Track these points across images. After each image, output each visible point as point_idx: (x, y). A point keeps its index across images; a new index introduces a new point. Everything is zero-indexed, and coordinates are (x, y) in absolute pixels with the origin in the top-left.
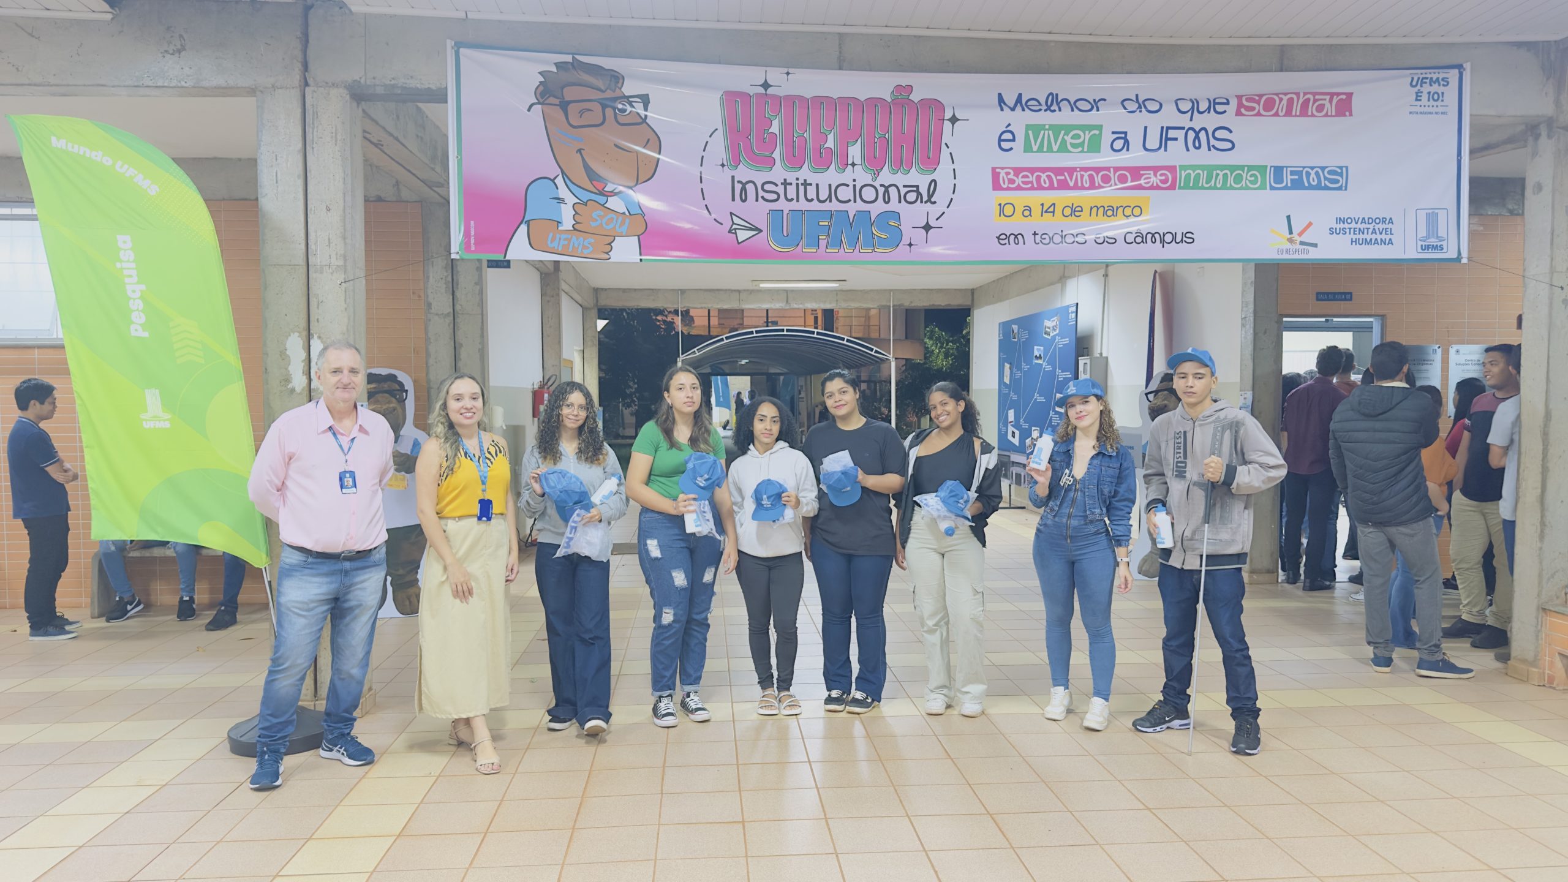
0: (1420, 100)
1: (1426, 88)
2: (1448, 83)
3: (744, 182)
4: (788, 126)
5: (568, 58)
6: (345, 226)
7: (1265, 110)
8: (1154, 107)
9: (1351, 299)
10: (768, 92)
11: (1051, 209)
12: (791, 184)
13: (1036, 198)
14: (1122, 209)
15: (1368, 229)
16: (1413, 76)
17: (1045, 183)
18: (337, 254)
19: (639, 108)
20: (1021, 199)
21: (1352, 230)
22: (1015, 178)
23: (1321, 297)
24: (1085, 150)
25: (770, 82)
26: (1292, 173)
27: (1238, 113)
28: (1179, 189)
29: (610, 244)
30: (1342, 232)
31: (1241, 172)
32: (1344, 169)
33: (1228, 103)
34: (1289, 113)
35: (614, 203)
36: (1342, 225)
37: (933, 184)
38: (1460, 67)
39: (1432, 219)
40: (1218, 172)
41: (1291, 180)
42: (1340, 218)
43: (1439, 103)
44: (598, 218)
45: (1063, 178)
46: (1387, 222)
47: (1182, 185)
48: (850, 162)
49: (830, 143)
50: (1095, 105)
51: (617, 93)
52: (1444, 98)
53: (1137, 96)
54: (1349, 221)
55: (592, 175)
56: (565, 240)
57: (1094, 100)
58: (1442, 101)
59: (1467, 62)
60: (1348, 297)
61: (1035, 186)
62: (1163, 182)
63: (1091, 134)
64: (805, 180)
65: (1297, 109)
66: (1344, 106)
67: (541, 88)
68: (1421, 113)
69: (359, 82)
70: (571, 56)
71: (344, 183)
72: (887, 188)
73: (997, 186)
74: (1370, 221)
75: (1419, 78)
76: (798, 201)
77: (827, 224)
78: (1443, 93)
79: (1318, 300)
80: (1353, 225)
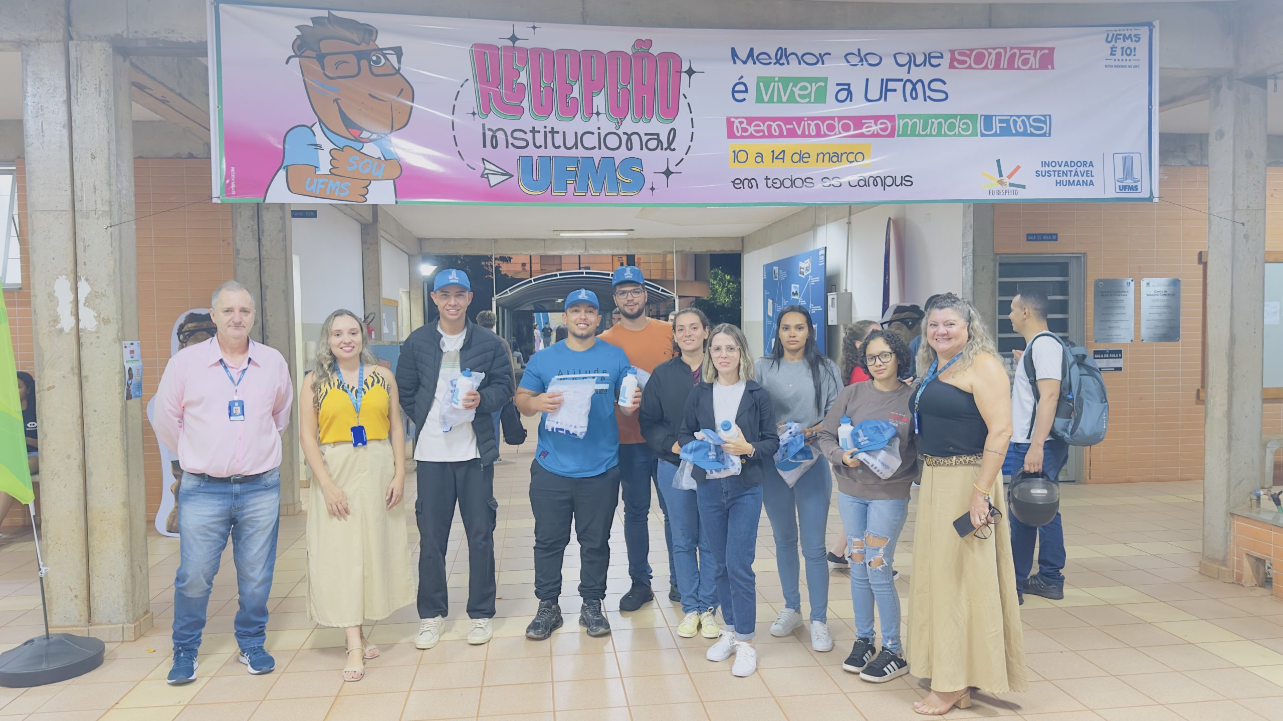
0: (1115, 55)
1: (1120, 44)
2: (1139, 38)
3: (494, 129)
4: (535, 77)
5: (325, 13)
6: (110, 173)
7: (976, 63)
8: (873, 60)
9: (1056, 240)
10: (516, 45)
11: (781, 156)
12: (539, 132)
13: (766, 146)
14: (846, 155)
15: (1071, 171)
16: (1108, 32)
17: (775, 131)
18: (102, 200)
19: (393, 59)
20: (753, 146)
21: (1056, 173)
22: (748, 127)
23: (1030, 238)
24: (812, 100)
25: (517, 36)
26: (1001, 121)
27: (952, 66)
28: (897, 136)
29: (366, 187)
30: (1047, 174)
31: (954, 121)
32: (1048, 117)
33: (942, 57)
34: (997, 67)
35: (370, 149)
36: (1047, 169)
37: (672, 132)
38: (1150, 25)
39: (1128, 163)
40: (933, 120)
41: (1000, 127)
42: (1045, 162)
43: (1132, 57)
44: (354, 163)
45: (792, 126)
46: (1088, 165)
47: (900, 133)
48: (595, 111)
49: (576, 93)
50: (821, 59)
51: (371, 46)
52: (1136, 53)
53: (859, 50)
54: (1054, 164)
55: (347, 122)
56: (322, 183)
57: (820, 54)
58: (1134, 55)
59: (1155, 20)
60: (1054, 237)
61: (767, 134)
62: (883, 130)
63: (817, 86)
64: (553, 128)
65: (1004, 62)
66: (1047, 60)
67: (299, 41)
68: (1115, 66)
69: (122, 36)
70: (327, 11)
71: (108, 132)
72: (629, 137)
73: (731, 135)
74: (1073, 164)
75: (1113, 34)
76: (546, 147)
77: (574, 169)
78: (1135, 48)
79: (1028, 240)
80: (1057, 168)
